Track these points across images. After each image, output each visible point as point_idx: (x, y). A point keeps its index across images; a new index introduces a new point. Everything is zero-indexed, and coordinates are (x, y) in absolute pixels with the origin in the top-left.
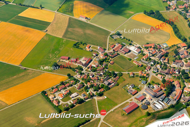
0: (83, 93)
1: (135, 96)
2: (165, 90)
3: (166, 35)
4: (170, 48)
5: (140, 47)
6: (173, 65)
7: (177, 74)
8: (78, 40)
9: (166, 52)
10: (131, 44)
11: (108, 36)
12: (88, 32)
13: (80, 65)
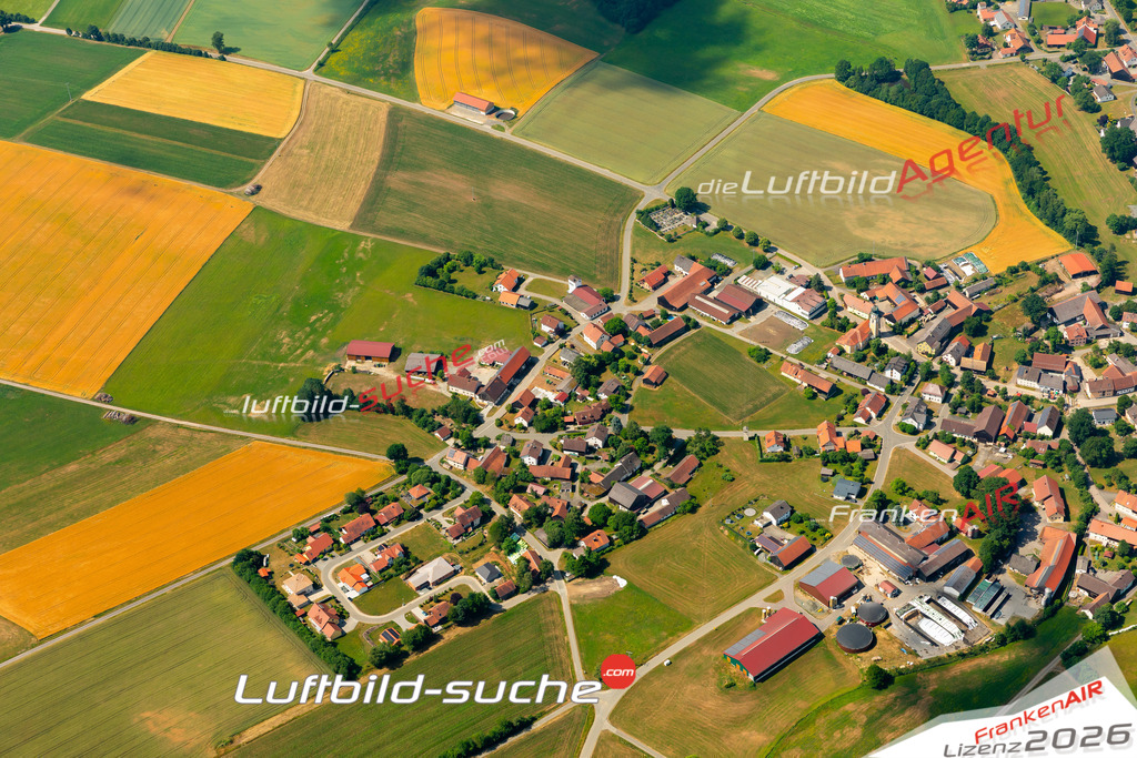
0: (488, 559)
1: (800, 572)
2: (977, 535)
3: (975, 208)
4: (1000, 281)
5: (820, 283)
6: (1020, 385)
7: (1043, 437)
8: (449, 244)
9: (975, 309)
10: (763, 265)
11: (626, 217)
12: (507, 191)
13: (460, 391)
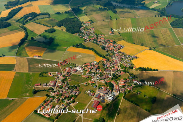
0: (62, 104)
1: (94, 96)
2: (109, 88)
4: (99, 63)
5: (82, 67)
6: (106, 72)
7: (110, 77)
8: (41, 71)
9: (98, 66)
13: (50, 87)
